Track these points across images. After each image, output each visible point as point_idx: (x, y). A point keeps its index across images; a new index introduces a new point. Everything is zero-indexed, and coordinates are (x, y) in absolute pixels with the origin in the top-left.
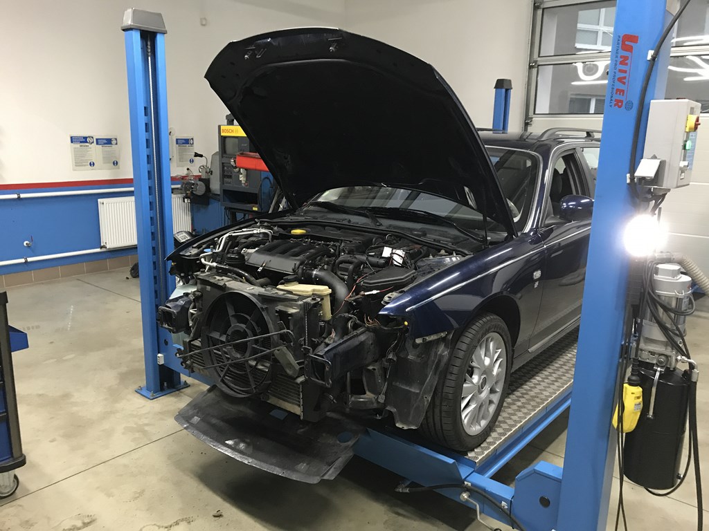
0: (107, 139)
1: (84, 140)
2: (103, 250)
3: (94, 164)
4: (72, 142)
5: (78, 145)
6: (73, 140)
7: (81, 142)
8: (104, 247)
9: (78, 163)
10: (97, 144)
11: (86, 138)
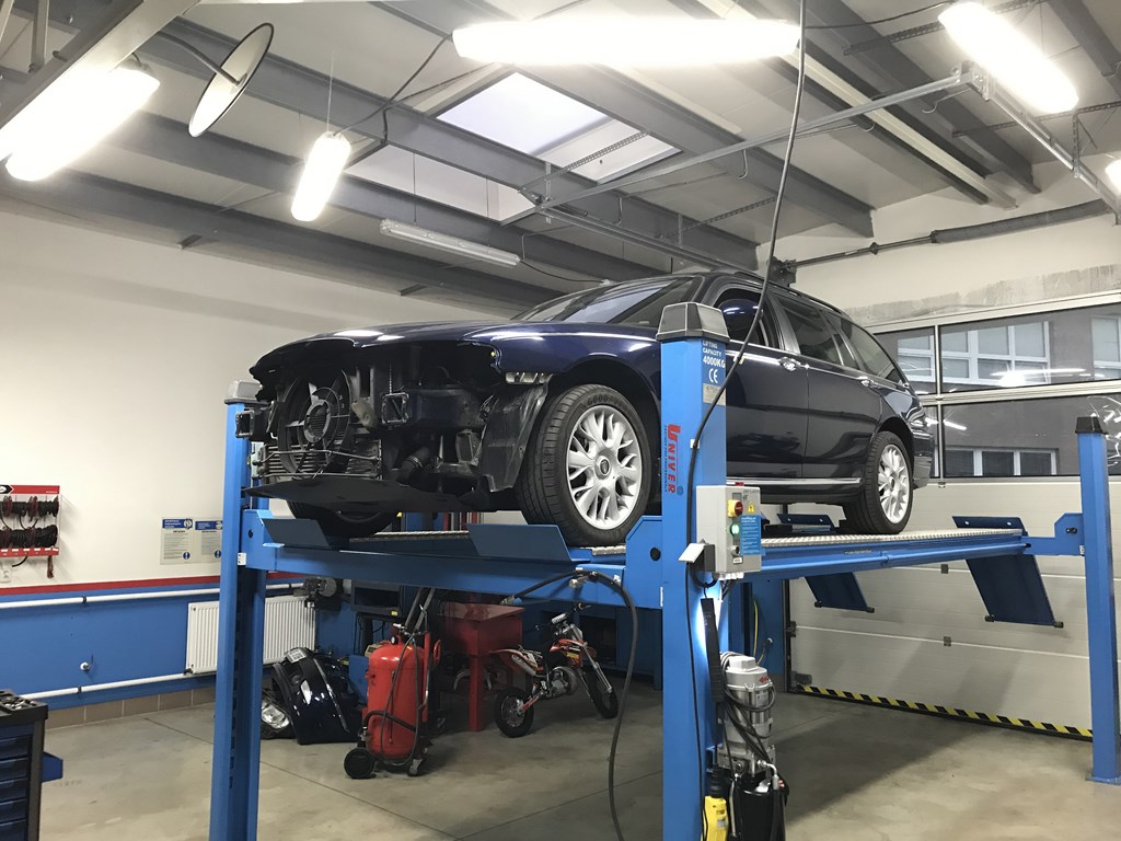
0: (210, 522)
1: (180, 524)
2: (189, 675)
3: (189, 555)
4: (164, 527)
5: (171, 531)
6: (165, 524)
7: (176, 527)
8: (190, 671)
9: (169, 554)
10: (197, 528)
11: (182, 521)
